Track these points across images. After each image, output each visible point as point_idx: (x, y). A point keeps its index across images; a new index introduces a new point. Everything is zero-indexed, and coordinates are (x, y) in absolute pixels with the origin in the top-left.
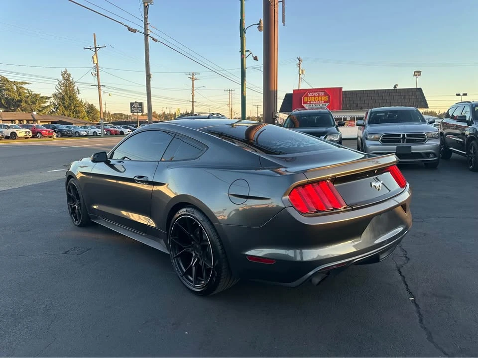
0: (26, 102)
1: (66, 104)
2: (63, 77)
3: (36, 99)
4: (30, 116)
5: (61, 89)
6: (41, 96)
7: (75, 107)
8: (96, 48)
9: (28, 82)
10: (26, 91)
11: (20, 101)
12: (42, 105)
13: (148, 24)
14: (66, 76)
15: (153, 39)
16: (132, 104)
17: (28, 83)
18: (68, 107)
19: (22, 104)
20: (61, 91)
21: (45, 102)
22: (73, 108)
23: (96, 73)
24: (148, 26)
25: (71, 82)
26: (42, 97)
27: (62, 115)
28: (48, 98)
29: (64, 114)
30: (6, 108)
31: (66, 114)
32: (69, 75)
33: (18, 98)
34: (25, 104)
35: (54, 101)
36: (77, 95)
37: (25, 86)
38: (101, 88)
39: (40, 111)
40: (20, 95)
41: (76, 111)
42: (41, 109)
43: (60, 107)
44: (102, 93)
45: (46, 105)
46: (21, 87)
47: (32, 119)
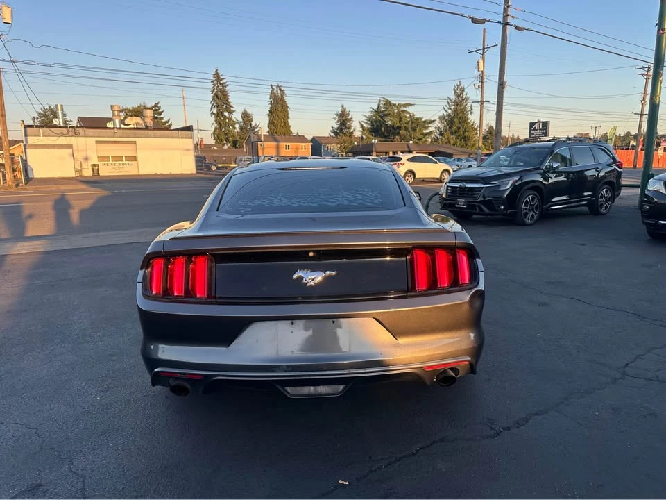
0: (406, 129)
1: (455, 128)
2: (455, 92)
3: (418, 124)
4: (406, 146)
5: (451, 109)
6: (423, 120)
7: (465, 131)
8: (484, 49)
9: (412, 103)
10: (408, 115)
11: (399, 128)
12: (424, 131)
13: (508, 6)
14: (460, 92)
15: (516, 28)
16: (532, 124)
17: (412, 105)
18: (456, 132)
19: (401, 132)
20: (450, 111)
21: (426, 128)
22: (461, 132)
23: (480, 84)
24: (509, 9)
25: (463, 100)
26: (425, 122)
27: (446, 143)
28: (431, 122)
29: (449, 142)
30: (385, 137)
31: (452, 142)
32: (463, 90)
33: (398, 124)
34: (404, 132)
35: (439, 125)
36: (469, 116)
37: (409, 109)
38: (485, 105)
39: (419, 139)
40: (400, 119)
41: (464, 138)
42: (421, 137)
43: (445, 133)
44: (485, 111)
45: (428, 131)
46: (403, 111)
47: (407, 149)
